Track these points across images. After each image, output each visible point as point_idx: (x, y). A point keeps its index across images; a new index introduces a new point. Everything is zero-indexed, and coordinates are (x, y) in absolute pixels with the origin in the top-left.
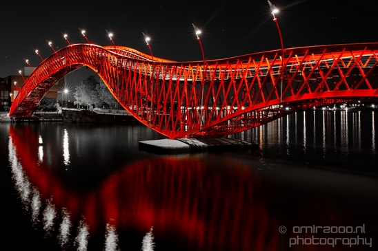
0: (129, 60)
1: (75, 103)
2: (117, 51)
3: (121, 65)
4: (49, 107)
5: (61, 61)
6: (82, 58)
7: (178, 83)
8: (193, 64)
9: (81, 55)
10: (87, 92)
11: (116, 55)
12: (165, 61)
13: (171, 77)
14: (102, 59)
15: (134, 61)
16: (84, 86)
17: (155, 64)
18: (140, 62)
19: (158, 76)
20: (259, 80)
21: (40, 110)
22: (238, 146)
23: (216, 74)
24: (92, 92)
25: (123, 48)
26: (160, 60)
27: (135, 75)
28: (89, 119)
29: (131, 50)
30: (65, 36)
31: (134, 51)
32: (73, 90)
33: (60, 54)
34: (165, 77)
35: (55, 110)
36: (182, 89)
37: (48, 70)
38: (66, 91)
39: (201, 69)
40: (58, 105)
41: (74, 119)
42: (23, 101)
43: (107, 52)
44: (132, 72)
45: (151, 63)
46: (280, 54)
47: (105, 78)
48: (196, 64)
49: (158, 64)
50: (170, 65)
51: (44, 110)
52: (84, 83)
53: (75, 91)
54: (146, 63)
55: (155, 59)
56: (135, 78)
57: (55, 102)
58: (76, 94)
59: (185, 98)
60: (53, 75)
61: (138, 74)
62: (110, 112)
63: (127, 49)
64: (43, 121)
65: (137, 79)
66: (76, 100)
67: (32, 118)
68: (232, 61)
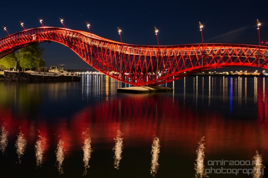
7: (140, 57)
11: (90, 38)
20: (190, 57)
23: (159, 52)
28: (24, 79)
39: (155, 50)
41: (13, 78)
44: (104, 49)
48: (152, 47)
50: (133, 46)
62: (39, 73)
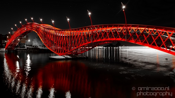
0: (47, 28)
1: (33, 45)
2: (45, 26)
3: (45, 30)
4: (22, 46)
5: (25, 29)
6: (32, 28)
7: (62, 37)
8: (67, 30)
9: (31, 27)
10: (37, 41)
11: (43, 27)
12: (59, 29)
13: (60, 35)
14: (38, 28)
15: (49, 29)
16: (36, 39)
17: (55, 30)
18: (51, 29)
19: (56, 34)
20: (86, 35)
21: (18, 47)
22: (82, 58)
24: (39, 41)
25: (47, 25)
26: (57, 29)
27: (49, 34)
29: (49, 25)
30: (26, 20)
31: (51, 26)
32: (32, 40)
33: (24, 26)
34: (58, 35)
35: (25, 47)
36: (63, 39)
37: (20, 32)
38: (29, 41)
39: (69, 32)
40: (26, 46)
41: (31, 50)
42: (10, 44)
43: (40, 26)
44: (48, 33)
45: (54, 30)
46: (91, 27)
47: (39, 35)
48: (68, 30)
49: (56, 30)
50: (60, 30)
51: (20, 47)
52: (36, 38)
53: (33, 41)
54: (53, 30)
55: (56, 28)
56: (51, 35)
57: (25, 44)
58: (34, 42)
59: (64, 41)
60: (22, 34)
61: (50, 33)
62: (45, 48)
63: (48, 25)
64: (19, 51)
65: (51, 36)
66: (33, 44)
67: (15, 50)
68: (78, 30)
